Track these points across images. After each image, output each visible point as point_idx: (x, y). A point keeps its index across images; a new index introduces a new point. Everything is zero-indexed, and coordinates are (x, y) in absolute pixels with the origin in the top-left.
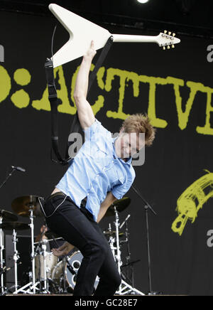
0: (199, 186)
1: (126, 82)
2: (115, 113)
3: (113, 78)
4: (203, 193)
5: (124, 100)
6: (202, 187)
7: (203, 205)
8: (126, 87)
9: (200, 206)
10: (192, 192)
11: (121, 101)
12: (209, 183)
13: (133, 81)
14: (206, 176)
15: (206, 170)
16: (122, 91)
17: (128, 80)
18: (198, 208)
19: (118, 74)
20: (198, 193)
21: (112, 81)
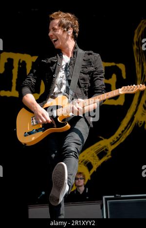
0: (93, 152)
1: (19, 64)
2: (9, 92)
3: (6, 61)
4: (97, 158)
5: (17, 80)
6: (96, 152)
7: (98, 169)
8: (19, 67)
9: (94, 169)
10: (83, 158)
11: (14, 81)
12: (103, 148)
13: (27, 62)
14: (101, 142)
15: (101, 137)
16: (15, 72)
17: (21, 62)
18: (92, 171)
19: (11, 57)
20: (92, 158)
21: (6, 64)
